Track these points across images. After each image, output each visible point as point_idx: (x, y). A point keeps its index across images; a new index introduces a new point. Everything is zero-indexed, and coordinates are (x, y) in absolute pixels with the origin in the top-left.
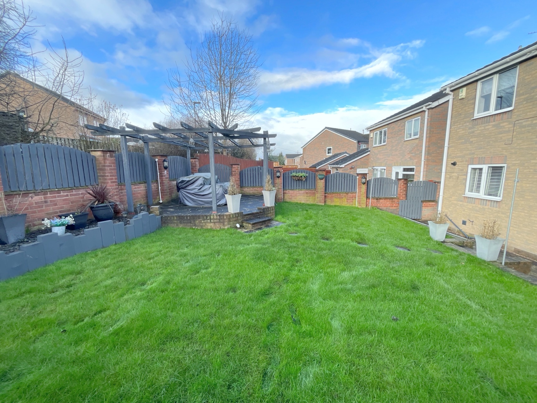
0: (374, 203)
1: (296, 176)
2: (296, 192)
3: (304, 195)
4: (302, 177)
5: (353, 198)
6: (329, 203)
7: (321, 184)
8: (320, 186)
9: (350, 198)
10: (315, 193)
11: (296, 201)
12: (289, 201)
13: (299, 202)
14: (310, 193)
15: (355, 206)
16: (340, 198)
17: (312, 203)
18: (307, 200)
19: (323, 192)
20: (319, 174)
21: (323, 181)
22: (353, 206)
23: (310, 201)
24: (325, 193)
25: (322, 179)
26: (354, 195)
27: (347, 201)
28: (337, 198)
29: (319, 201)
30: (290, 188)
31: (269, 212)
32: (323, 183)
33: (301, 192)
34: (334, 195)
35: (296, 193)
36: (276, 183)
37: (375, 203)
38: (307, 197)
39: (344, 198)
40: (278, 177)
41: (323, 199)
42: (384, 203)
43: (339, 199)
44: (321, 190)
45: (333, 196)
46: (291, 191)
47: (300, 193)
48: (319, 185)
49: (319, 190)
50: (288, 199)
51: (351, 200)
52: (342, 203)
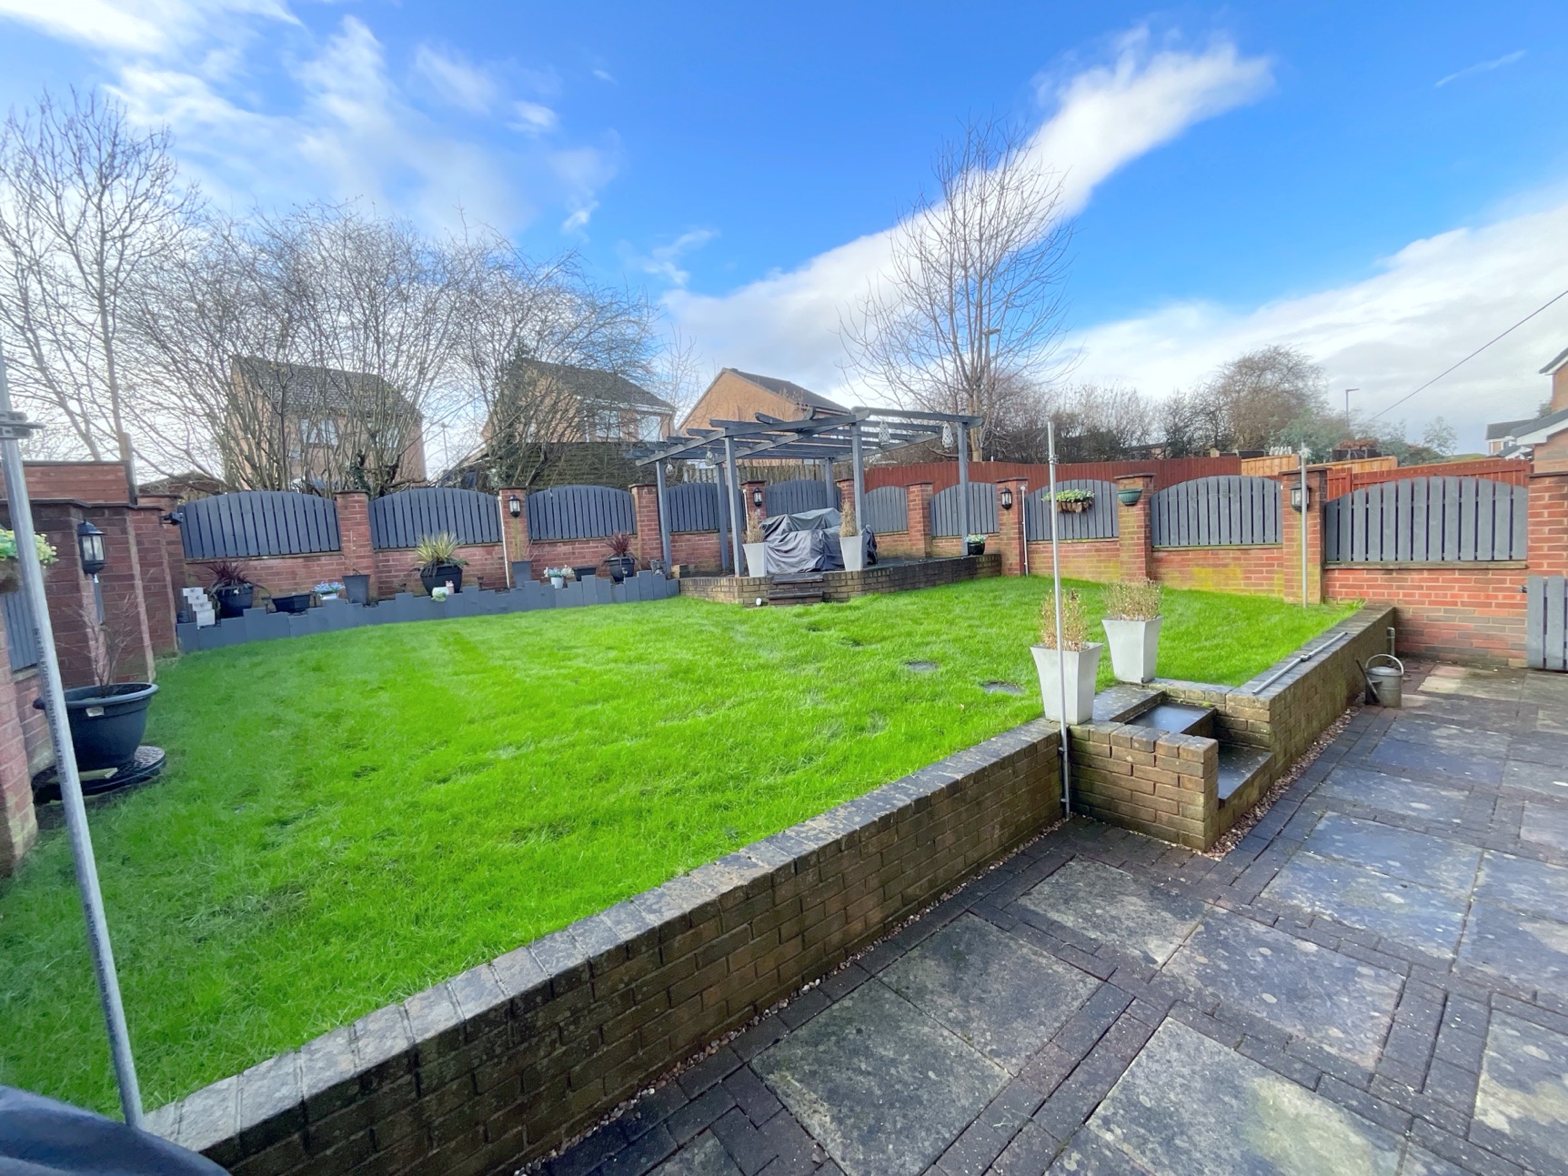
3: (1088, 557)
5: (1273, 565)
7: (1130, 520)
8: (1126, 527)
9: (1256, 565)
10: (1117, 550)
11: (1067, 575)
12: (1045, 575)
14: (1107, 550)
15: (1279, 595)
16: (1216, 566)
18: (1101, 573)
19: (1139, 545)
20: (1121, 487)
22: (1272, 595)
23: (1110, 575)
24: (1148, 550)
25: (1134, 504)
26: (1276, 553)
27: (1249, 578)
28: (1203, 566)
30: (1047, 535)
32: (1138, 515)
33: (1080, 547)
34: (1191, 555)
36: (1002, 524)
39: (1232, 567)
40: (1008, 507)
43: (1211, 569)
44: (1132, 539)
46: (1050, 547)
47: (1076, 551)
48: (1126, 522)
49: (1124, 539)
50: (1046, 568)
51: (1262, 572)
52: (1227, 585)
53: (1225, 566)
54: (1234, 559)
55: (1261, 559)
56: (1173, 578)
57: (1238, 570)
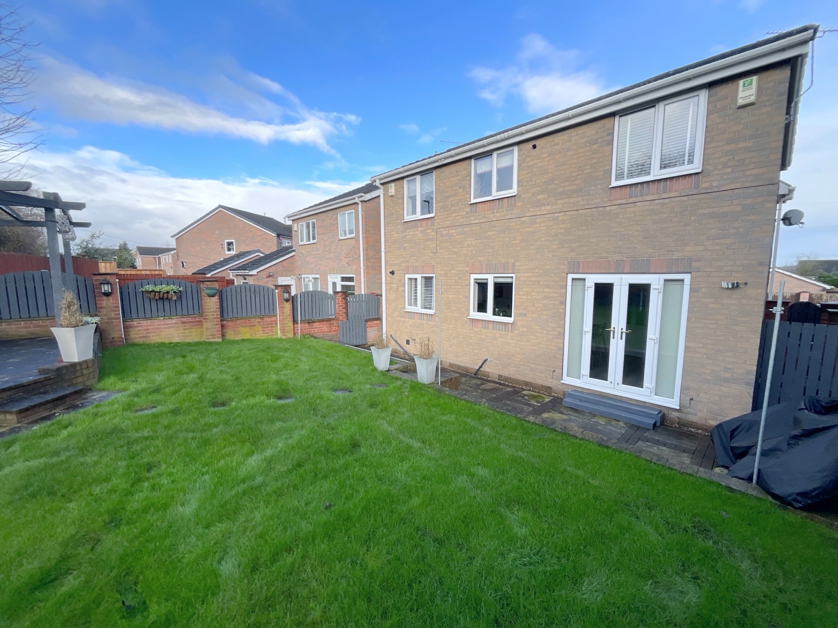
0: (305, 329)
1: (155, 292)
2: (158, 322)
3: (176, 327)
4: (168, 292)
5: (272, 324)
6: (231, 335)
7: (211, 305)
8: (210, 309)
9: (267, 324)
10: (201, 321)
11: (160, 341)
12: (141, 342)
13: (167, 341)
14: (190, 322)
15: (276, 336)
16: (250, 326)
17: (196, 340)
18: (186, 336)
19: (217, 318)
20: (205, 286)
21: (216, 299)
22: (274, 337)
23: (193, 336)
24: (222, 321)
25: (213, 296)
26: (274, 319)
27: (264, 331)
28: (244, 327)
29: (211, 335)
30: (141, 314)
31: (79, 374)
32: (216, 302)
33: (170, 321)
34: (238, 322)
35: (158, 325)
36: (101, 308)
37: (307, 329)
38: (185, 329)
39: (257, 326)
40: (107, 294)
41: (218, 331)
42: (319, 328)
43: (248, 328)
44: (213, 315)
45: (238, 324)
46: (145, 323)
47: (167, 324)
48: (208, 306)
49: (209, 316)
50: (140, 337)
51: (268, 327)
52: (255, 335)
53: (254, 326)
54: (258, 322)
55: (268, 321)
56: (230, 334)
57: (260, 327)
